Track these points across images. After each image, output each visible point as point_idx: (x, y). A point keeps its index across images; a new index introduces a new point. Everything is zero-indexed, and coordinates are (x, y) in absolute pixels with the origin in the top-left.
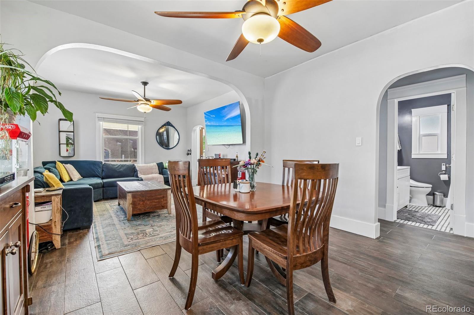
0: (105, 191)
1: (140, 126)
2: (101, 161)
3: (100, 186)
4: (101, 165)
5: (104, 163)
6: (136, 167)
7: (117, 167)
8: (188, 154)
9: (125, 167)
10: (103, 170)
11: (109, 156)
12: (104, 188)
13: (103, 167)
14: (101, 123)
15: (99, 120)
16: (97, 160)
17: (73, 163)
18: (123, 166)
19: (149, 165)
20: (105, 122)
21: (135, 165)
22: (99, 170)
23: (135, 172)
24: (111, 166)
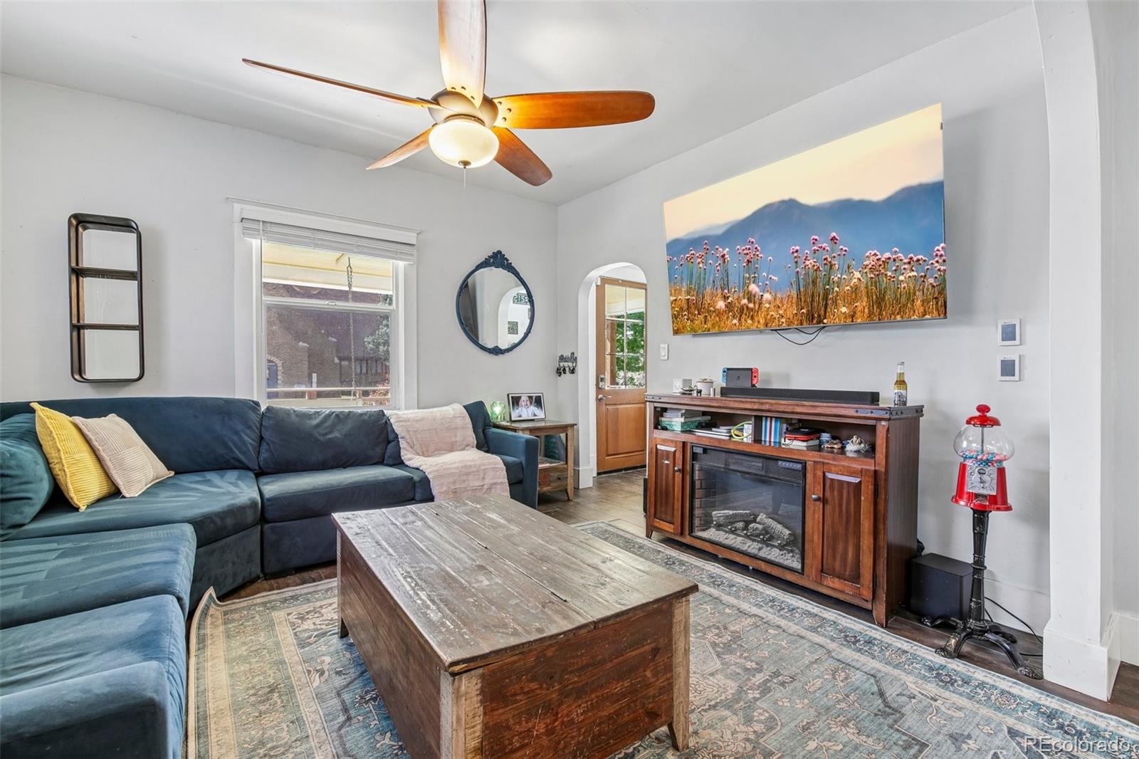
0: (270, 537)
1: (401, 264)
2: (255, 399)
3: (250, 517)
4: (254, 418)
5: (268, 409)
6: (392, 421)
7: (318, 426)
8: (560, 371)
9: (349, 425)
10: (262, 438)
11: (279, 377)
12: (267, 526)
13: (261, 425)
14: (255, 243)
15: (247, 231)
16: (237, 397)
17: (132, 411)
18: (340, 418)
19: (437, 412)
20: (268, 240)
21: (385, 412)
22: (246, 438)
23: (389, 442)
24: (293, 418)
